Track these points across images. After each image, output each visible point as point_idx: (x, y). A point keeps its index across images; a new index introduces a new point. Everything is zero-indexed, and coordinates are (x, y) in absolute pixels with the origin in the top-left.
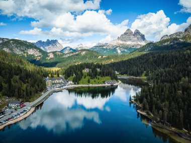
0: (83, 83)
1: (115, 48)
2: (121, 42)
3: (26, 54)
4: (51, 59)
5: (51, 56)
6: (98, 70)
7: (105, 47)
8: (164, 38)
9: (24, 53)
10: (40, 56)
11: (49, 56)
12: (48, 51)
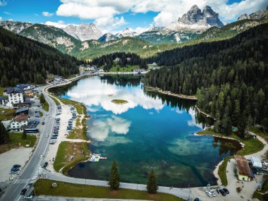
0: (113, 71)
1: (173, 35)
2: (183, 26)
3: (54, 44)
4: (86, 49)
5: (86, 46)
6: (129, 59)
7: (158, 33)
8: (240, 19)
9: (53, 42)
10: (72, 46)
11: (83, 47)
12: (82, 40)
